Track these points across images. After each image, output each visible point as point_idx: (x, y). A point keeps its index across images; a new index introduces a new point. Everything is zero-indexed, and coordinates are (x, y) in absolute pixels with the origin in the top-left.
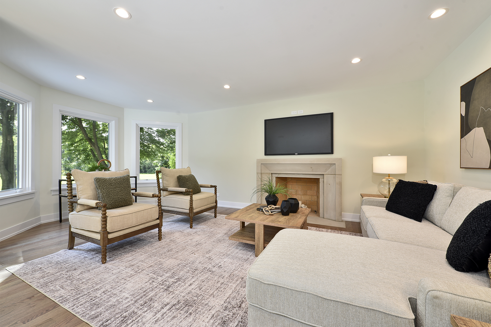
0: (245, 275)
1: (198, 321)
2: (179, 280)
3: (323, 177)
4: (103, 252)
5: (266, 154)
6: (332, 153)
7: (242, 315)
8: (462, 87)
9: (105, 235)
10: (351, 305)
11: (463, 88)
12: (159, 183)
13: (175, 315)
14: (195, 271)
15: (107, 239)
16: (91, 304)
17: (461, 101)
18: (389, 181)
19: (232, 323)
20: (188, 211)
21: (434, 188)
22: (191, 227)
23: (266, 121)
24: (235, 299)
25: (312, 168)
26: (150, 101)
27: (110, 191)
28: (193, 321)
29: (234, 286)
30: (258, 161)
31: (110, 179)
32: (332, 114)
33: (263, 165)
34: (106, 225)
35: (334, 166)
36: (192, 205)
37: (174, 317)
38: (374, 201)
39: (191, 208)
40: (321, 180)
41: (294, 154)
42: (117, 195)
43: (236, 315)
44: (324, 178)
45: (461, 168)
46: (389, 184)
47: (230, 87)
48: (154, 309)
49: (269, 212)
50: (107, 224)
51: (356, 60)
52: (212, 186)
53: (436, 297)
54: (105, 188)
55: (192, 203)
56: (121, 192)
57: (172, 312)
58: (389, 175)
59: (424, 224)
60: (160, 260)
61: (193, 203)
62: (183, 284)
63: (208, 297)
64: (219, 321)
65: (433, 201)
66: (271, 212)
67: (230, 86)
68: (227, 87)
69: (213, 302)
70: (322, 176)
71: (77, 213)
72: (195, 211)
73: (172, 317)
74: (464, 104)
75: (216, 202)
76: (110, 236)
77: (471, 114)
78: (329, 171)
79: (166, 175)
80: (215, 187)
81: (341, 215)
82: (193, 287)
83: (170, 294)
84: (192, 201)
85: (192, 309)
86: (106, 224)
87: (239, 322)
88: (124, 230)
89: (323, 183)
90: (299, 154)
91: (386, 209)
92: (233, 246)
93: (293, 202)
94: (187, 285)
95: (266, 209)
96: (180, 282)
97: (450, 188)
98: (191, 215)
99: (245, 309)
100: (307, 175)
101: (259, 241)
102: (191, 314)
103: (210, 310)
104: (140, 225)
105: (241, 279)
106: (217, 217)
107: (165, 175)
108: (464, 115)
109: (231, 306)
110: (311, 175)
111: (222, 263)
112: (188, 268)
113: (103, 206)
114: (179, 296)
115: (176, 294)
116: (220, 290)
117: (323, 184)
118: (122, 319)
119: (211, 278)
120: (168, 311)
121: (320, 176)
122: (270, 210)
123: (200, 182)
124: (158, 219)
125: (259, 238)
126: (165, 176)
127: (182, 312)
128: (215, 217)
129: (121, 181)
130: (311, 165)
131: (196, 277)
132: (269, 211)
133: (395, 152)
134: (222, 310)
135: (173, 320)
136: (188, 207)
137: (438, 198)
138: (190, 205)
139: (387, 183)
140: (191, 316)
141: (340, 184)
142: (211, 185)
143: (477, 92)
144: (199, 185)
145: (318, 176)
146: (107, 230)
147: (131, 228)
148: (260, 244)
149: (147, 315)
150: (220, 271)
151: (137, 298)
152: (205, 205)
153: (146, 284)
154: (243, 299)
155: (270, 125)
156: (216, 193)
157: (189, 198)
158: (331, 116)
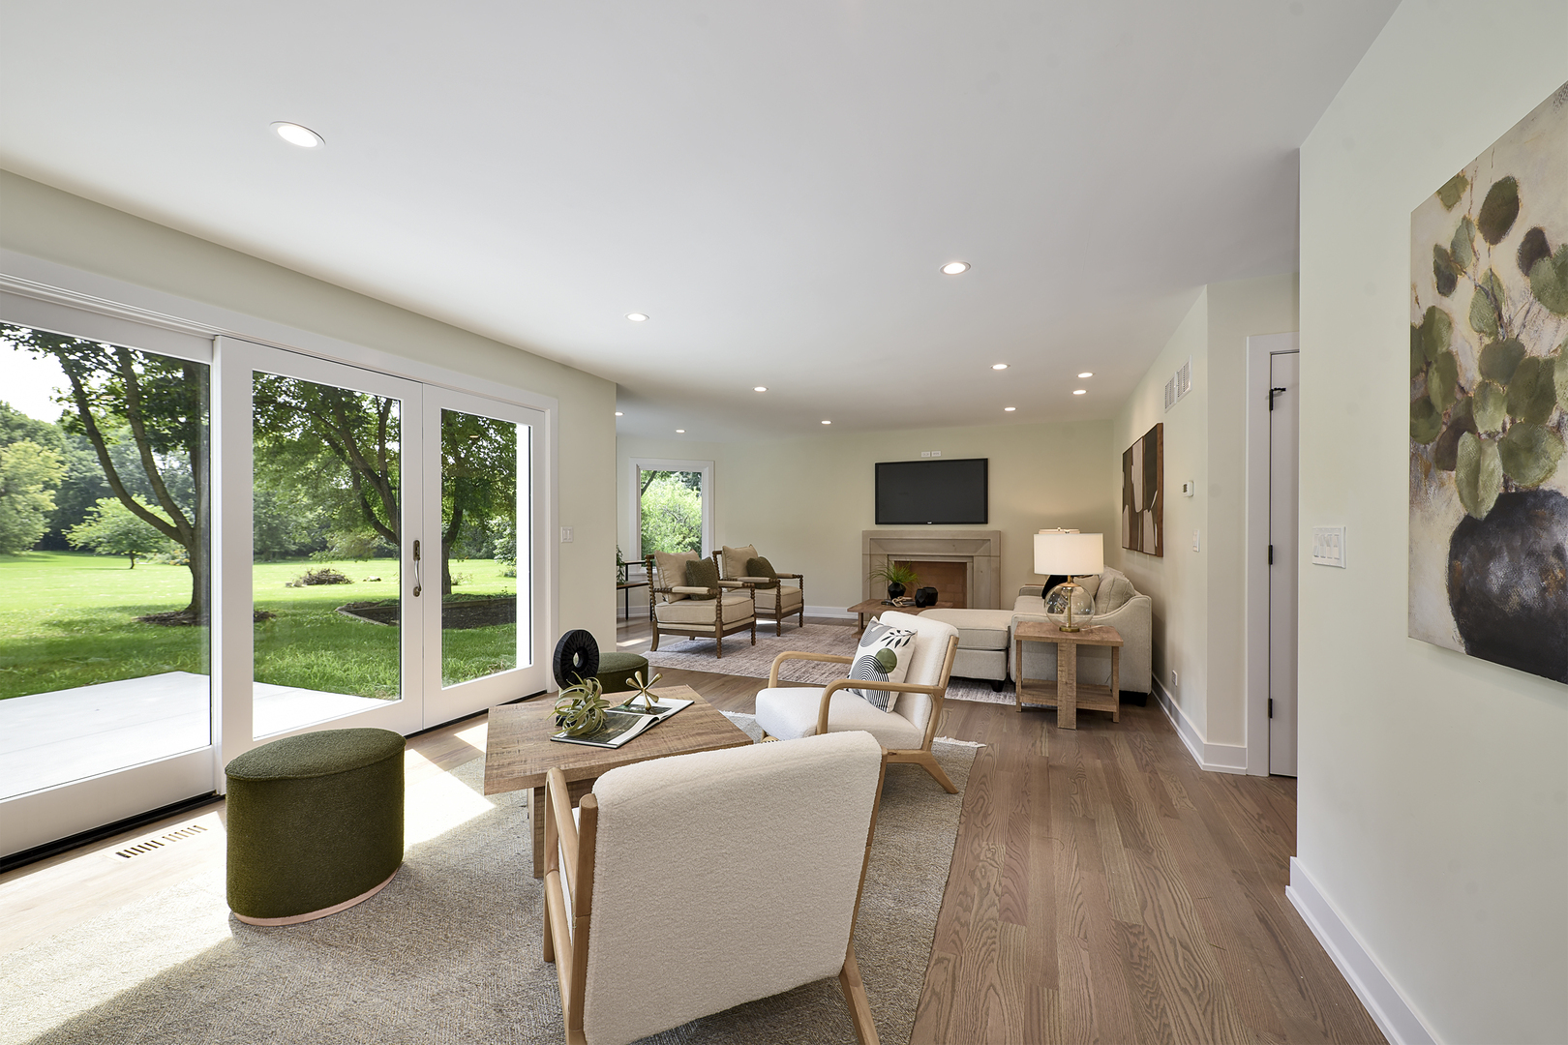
3: (971, 561)
5: (877, 523)
6: (986, 522)
20: (774, 612)
22: (779, 637)
23: (880, 467)
25: (955, 546)
30: (865, 534)
32: (985, 461)
33: (873, 542)
34: (721, 615)
35: (990, 543)
36: (780, 603)
39: (779, 606)
40: (969, 566)
41: (926, 524)
44: (973, 562)
52: (794, 577)
55: (780, 601)
70: (971, 559)
72: (783, 611)
75: (802, 601)
78: (982, 551)
80: (801, 577)
84: (780, 598)
89: (971, 570)
90: (935, 524)
93: (930, 591)
98: (779, 617)
100: (946, 558)
106: (803, 626)
107: (730, 558)
110: (954, 558)
117: (972, 572)
121: (968, 558)
128: (801, 626)
130: (954, 542)
136: (774, 605)
138: (777, 603)
141: (999, 571)
142: (793, 575)
144: (777, 574)
145: (964, 558)
152: (792, 604)
155: (885, 473)
156: (801, 587)
157: (774, 592)
158: (984, 463)
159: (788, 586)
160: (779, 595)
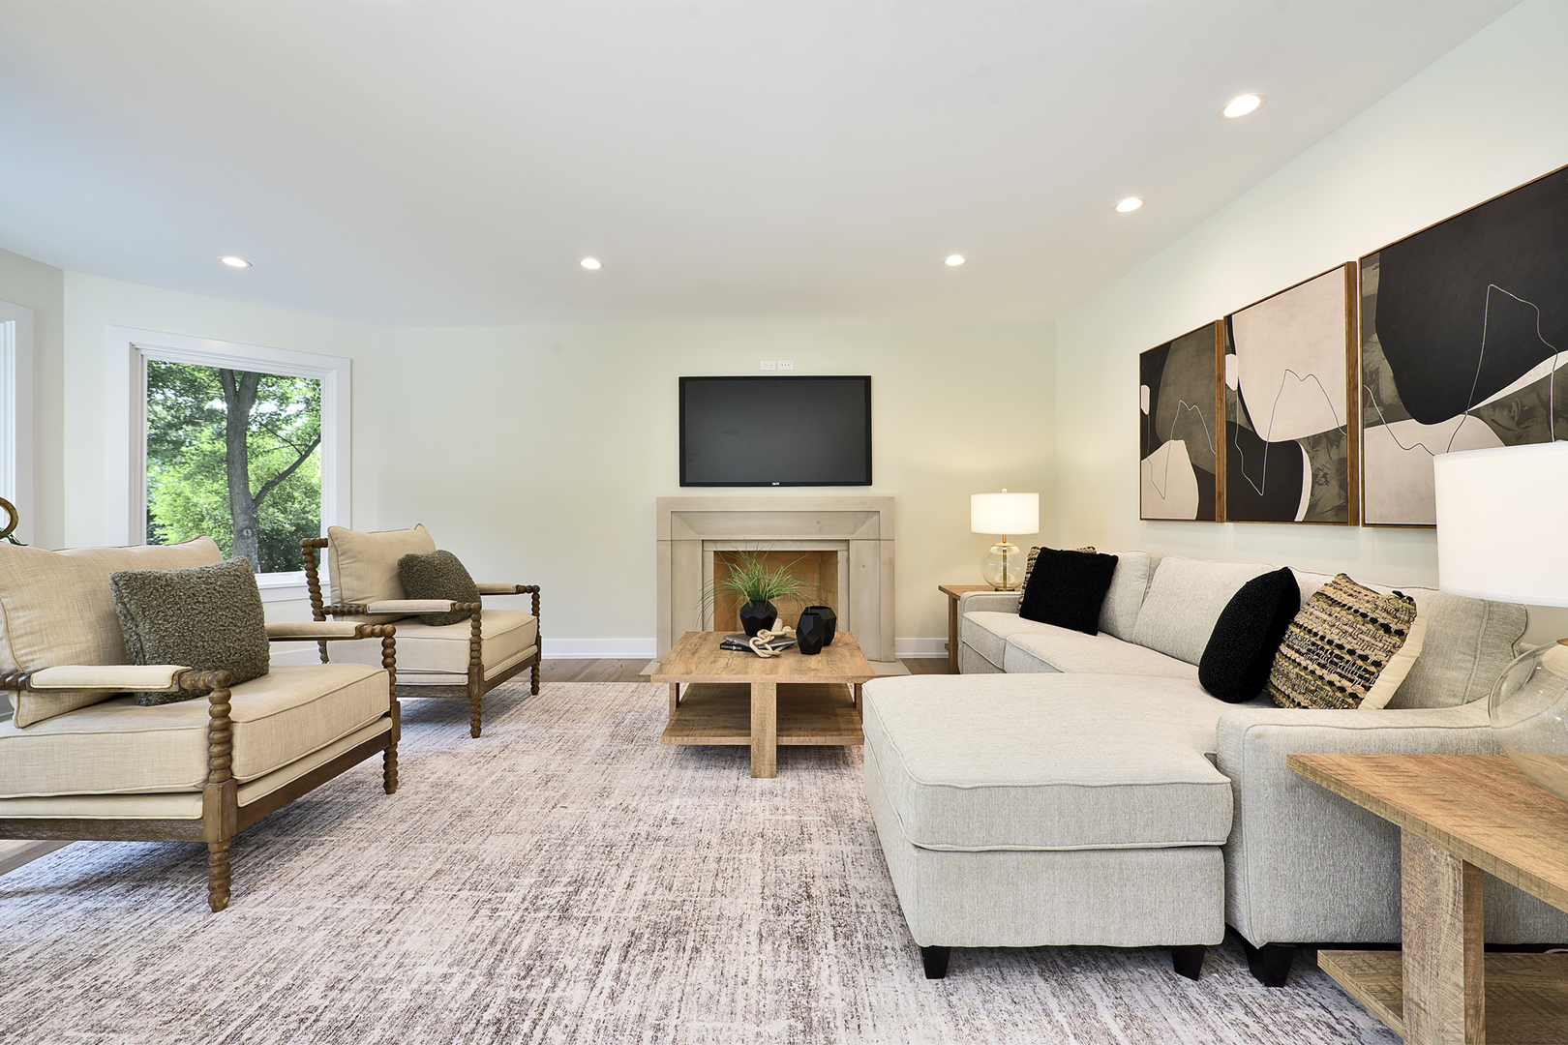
0: (762, 826)
1: (733, 958)
2: (578, 884)
3: (846, 548)
4: (220, 865)
5: (683, 483)
6: (868, 482)
7: (827, 911)
8: (1143, 356)
9: (229, 797)
10: (1136, 785)
11: (1145, 357)
12: (315, 588)
13: (656, 966)
14: (609, 849)
15: (234, 809)
16: (316, 1034)
17: (1141, 384)
18: (1005, 551)
19: (820, 936)
20: (464, 680)
21: (1111, 563)
22: (476, 734)
23: (684, 382)
24: (784, 885)
25: (818, 523)
26: (235, 262)
27: (193, 627)
28: (719, 962)
29: (756, 857)
30: (663, 504)
31: (185, 578)
32: (867, 380)
33: (680, 515)
34: (228, 757)
35: (876, 517)
36: (479, 658)
37: (657, 972)
38: (987, 599)
39: (476, 666)
40: (841, 557)
41: (769, 485)
42: (225, 639)
43: (816, 916)
44: (848, 550)
45: (1141, 519)
46: (1005, 557)
47: (603, 266)
48: (574, 973)
49: (766, 649)
50: (236, 753)
51: (955, 260)
52: (520, 590)
53: (1259, 736)
54: (170, 613)
55: (479, 651)
56: (235, 626)
57: (640, 963)
58: (1004, 538)
59: (1101, 639)
60: (454, 847)
61: (483, 650)
62: (603, 891)
63: (709, 900)
64: (784, 942)
65: (1113, 588)
66: (774, 648)
67: (600, 262)
68: (591, 264)
69: (733, 907)
70: (845, 544)
71: (20, 732)
72: (488, 675)
73: (649, 973)
74: (1146, 389)
75: (538, 641)
76: (245, 798)
77: (1160, 413)
78: (864, 530)
79: (353, 557)
80: (534, 591)
81: (893, 644)
82: (640, 889)
83: (588, 925)
84: (479, 644)
85: (691, 937)
86: (230, 754)
87: (834, 927)
88: (288, 769)
89: (846, 564)
90: (783, 484)
91: (1021, 616)
92: (667, 764)
94: (620, 889)
95: (757, 643)
96: (589, 889)
97: (1144, 560)
98: (476, 691)
99: (824, 898)
100: (804, 544)
101: (763, 731)
102: (696, 950)
103: (740, 926)
104: (336, 745)
105: (759, 839)
106: (541, 692)
107: (350, 555)
108: (1147, 412)
109: (787, 901)
110: (816, 544)
111: (673, 811)
112: (582, 848)
113: (219, 682)
114: (622, 921)
115: (606, 919)
116: (725, 875)
117: (846, 566)
118: (493, 1029)
119: (675, 856)
120: (625, 966)
121: (839, 544)
122: (769, 643)
123: (479, 579)
124: (386, 715)
125: (763, 725)
126: (349, 558)
127: (666, 953)
128: (535, 691)
129: (229, 583)
130: (819, 515)
131: (629, 863)
132: (767, 646)
133: (1016, 484)
134: (772, 918)
135: (659, 980)
136: (463, 663)
137: (1120, 581)
138: (472, 658)
139: (999, 556)
140: (703, 955)
141: (891, 564)
142: (517, 586)
143: (1172, 368)
144: (475, 586)
145: (833, 544)
146: (232, 774)
147: (308, 759)
148: (767, 738)
149: (567, 994)
150: (687, 832)
151: (485, 964)
152: (511, 656)
153: (477, 922)
154: (804, 879)
155: (695, 393)
156: (536, 611)
157: (463, 631)
158: (866, 381)
159: (502, 617)
160: (476, 642)
